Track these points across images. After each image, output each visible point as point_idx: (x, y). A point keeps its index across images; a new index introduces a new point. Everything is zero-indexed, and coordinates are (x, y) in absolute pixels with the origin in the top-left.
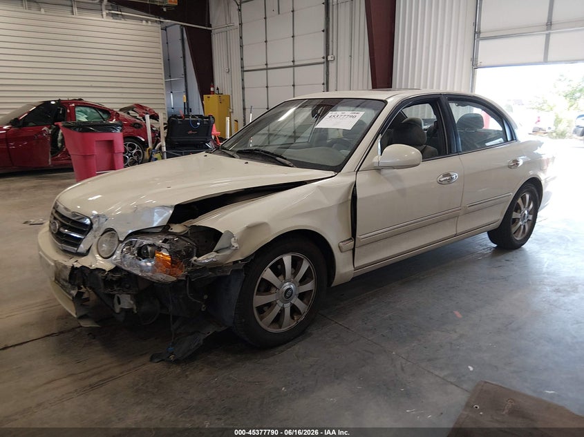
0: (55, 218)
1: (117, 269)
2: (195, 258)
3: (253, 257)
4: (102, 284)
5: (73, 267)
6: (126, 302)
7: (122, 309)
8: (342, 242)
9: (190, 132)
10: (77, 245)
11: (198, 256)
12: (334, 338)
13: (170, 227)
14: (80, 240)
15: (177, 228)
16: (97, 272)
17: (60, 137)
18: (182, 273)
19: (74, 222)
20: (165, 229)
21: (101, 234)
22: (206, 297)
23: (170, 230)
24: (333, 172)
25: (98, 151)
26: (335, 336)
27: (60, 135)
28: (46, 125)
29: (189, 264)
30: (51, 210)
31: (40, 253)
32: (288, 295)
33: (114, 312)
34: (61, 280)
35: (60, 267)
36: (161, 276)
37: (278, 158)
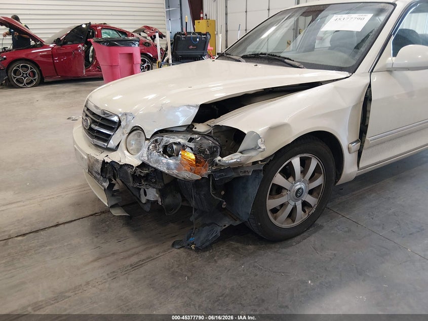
0: (87, 115)
1: (144, 165)
2: (219, 158)
3: (272, 158)
4: (131, 179)
5: (104, 161)
6: (152, 194)
7: (148, 201)
8: (352, 143)
9: (191, 47)
10: (107, 141)
11: (222, 156)
12: (346, 232)
13: (194, 126)
14: (109, 136)
15: (201, 128)
16: (126, 168)
17: (91, 54)
18: (205, 172)
19: (103, 119)
20: (189, 128)
21: (128, 131)
22: (223, 193)
23: (194, 129)
24: (347, 73)
25: (121, 62)
26: (346, 229)
27: (91, 51)
28: (81, 43)
29: (213, 163)
30: (83, 108)
31: (75, 146)
32: (299, 193)
33: (140, 201)
34: (93, 172)
35: (92, 161)
36: (186, 174)
37: (286, 60)
